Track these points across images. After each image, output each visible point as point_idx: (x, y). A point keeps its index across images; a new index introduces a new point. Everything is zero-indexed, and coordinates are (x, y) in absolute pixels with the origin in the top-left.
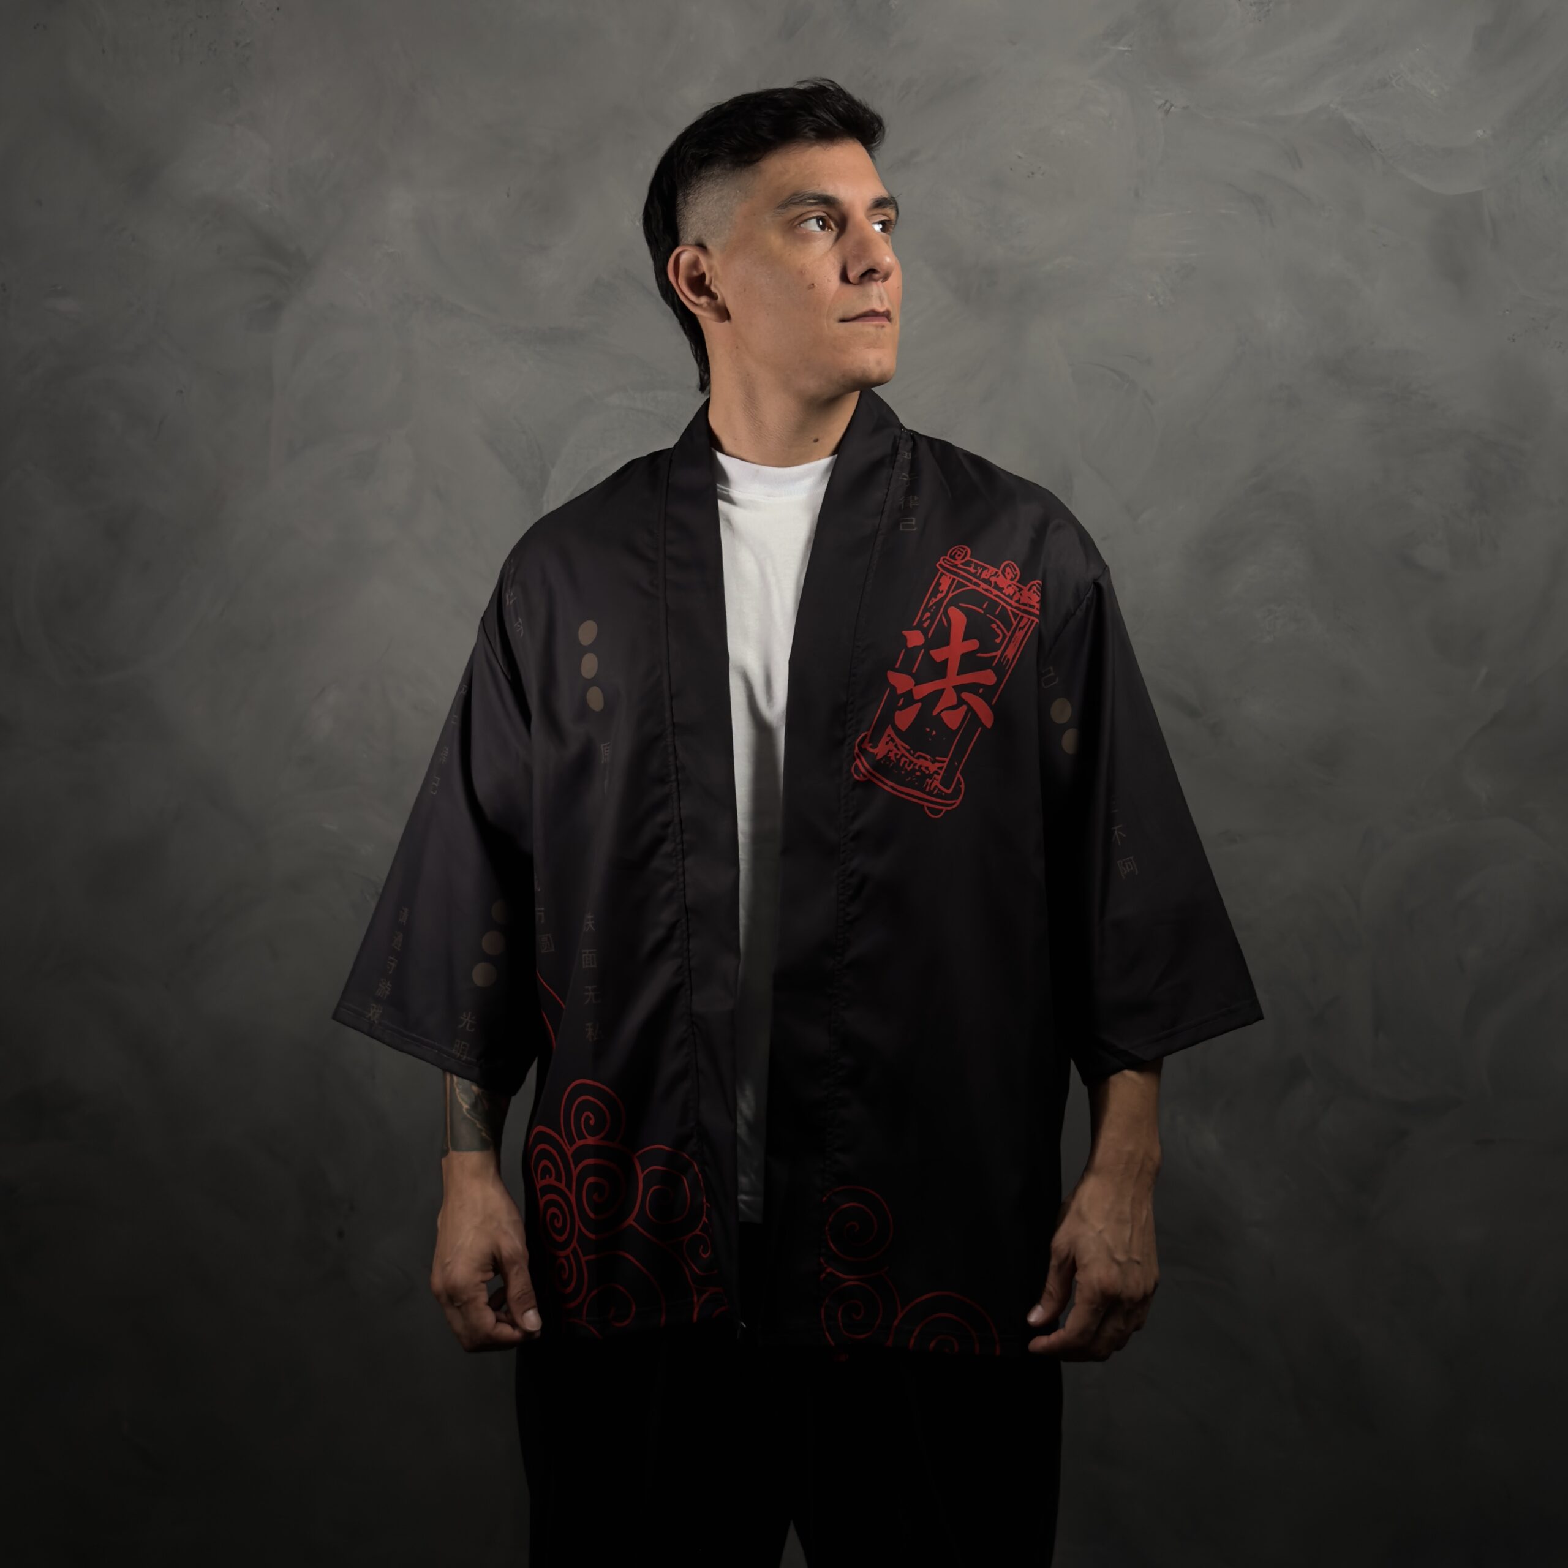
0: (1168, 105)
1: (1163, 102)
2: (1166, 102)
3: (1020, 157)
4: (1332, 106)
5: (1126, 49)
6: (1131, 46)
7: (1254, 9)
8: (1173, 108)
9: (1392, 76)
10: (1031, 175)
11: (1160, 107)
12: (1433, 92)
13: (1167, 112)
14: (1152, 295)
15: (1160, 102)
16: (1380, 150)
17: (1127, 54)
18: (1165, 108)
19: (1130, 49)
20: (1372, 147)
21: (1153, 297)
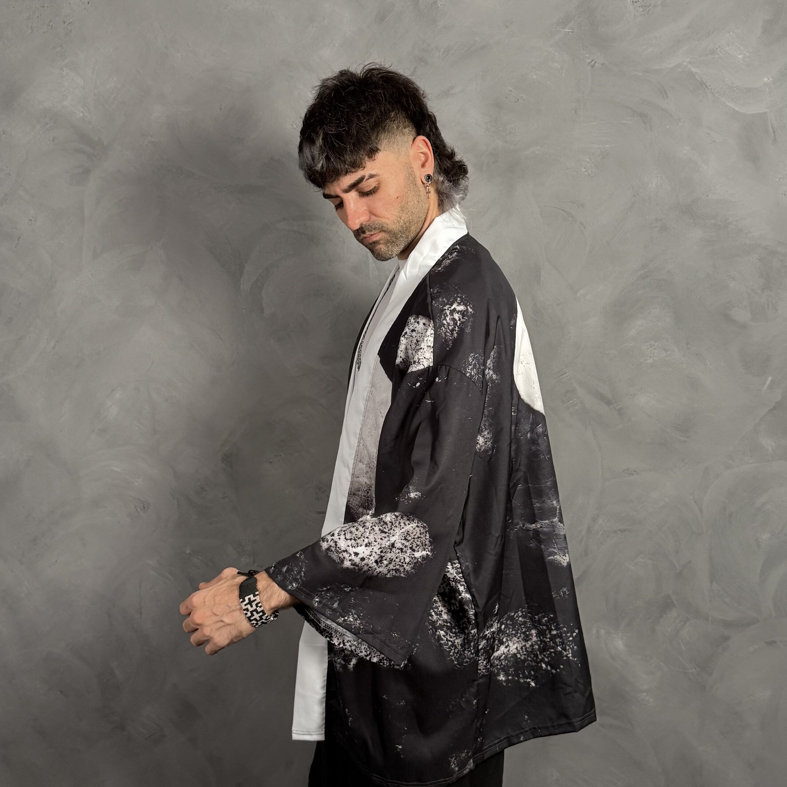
0: (593, 62)
1: (590, 60)
2: (593, 60)
3: (511, 91)
4: (684, 64)
5: (570, 31)
6: (572, 29)
7: (641, 9)
8: (596, 64)
9: (717, 47)
10: (517, 101)
11: (589, 63)
12: (740, 56)
13: (593, 66)
14: (585, 168)
15: (588, 61)
16: (711, 89)
17: (570, 33)
18: (592, 64)
19: (572, 31)
20: (707, 87)
21: (585, 170)
